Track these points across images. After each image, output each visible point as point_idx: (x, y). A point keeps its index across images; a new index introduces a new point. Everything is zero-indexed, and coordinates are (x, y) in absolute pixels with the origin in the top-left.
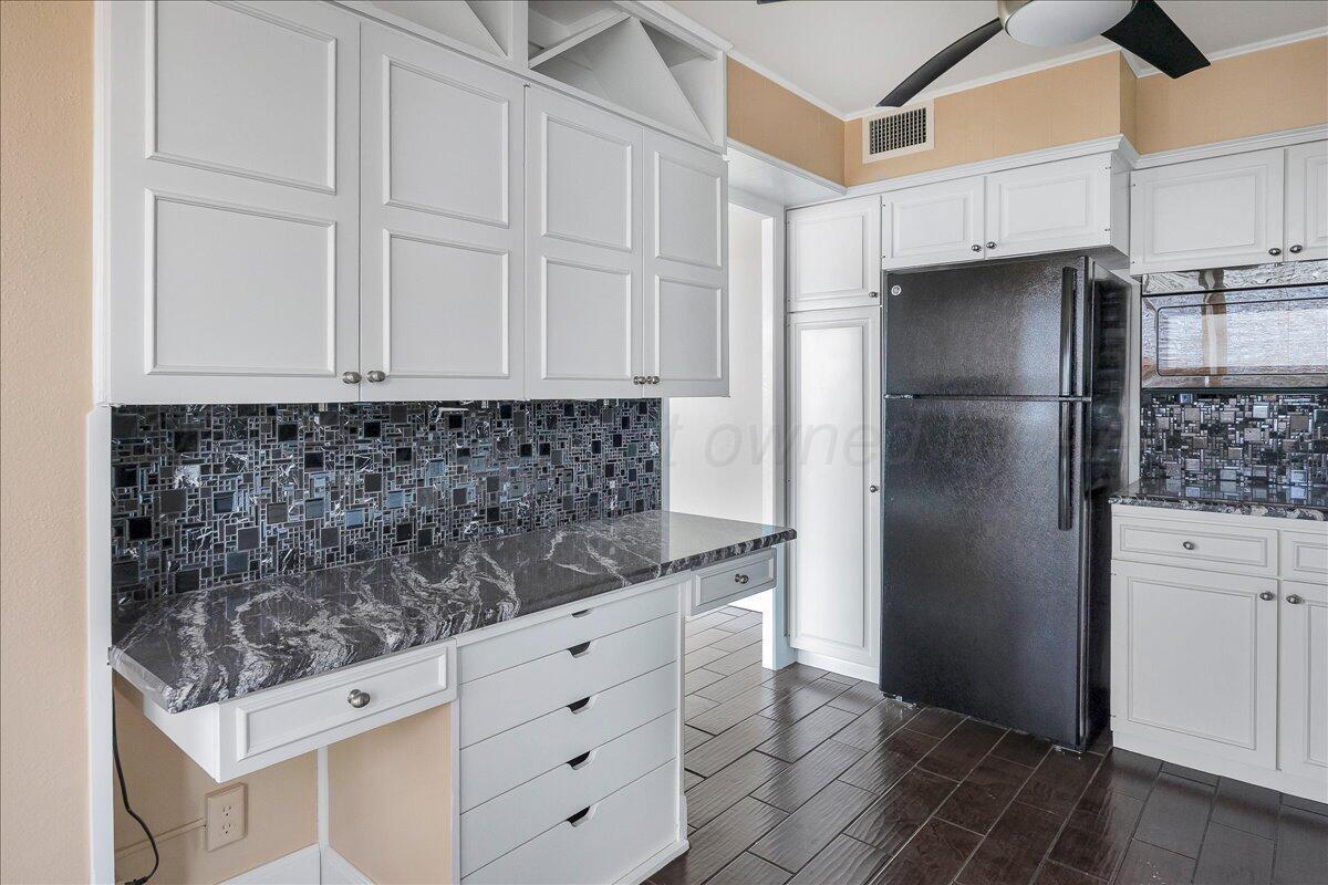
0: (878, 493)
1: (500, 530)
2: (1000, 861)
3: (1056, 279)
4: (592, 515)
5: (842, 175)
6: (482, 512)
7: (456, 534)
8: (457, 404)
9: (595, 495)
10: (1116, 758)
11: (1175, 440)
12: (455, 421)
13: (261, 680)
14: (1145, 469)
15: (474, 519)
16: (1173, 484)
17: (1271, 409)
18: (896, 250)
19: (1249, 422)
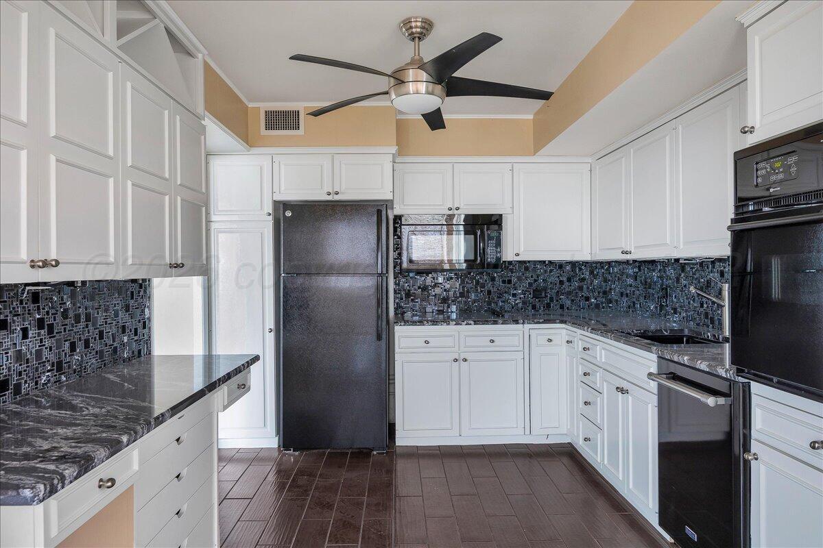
0: (272, 333)
1: (63, 378)
2: (378, 504)
3: (372, 215)
4: (115, 362)
5: (248, 138)
6: (53, 366)
7: (37, 383)
8: (45, 284)
9: (116, 348)
10: (398, 451)
11: (408, 295)
12: (35, 297)
13: (75, 474)
14: (396, 309)
15: (48, 371)
16: (408, 315)
17: (444, 279)
18: (282, 189)
19: (436, 285)
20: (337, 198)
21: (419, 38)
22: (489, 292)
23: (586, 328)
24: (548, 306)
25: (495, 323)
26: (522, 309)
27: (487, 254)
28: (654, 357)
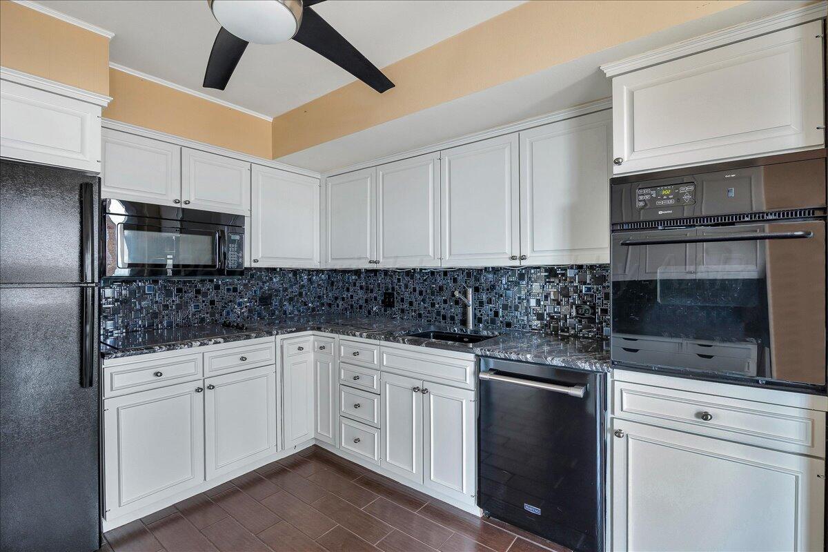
22: (212, 302)
23: (358, 334)
24: (273, 312)
25: (248, 337)
26: (248, 318)
27: (228, 260)
28: (472, 357)
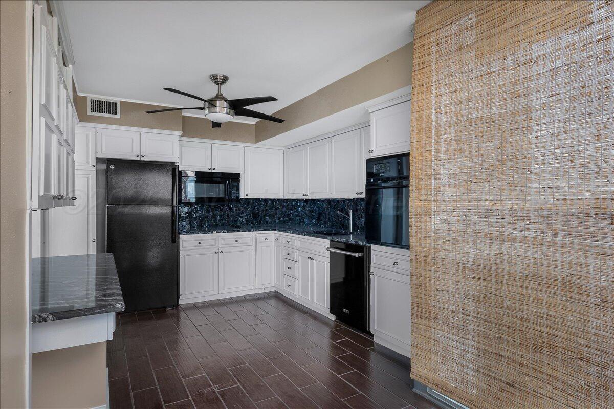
0: (95, 243)
3: (169, 171)
10: (180, 307)
18: (104, 150)
20: (143, 159)
21: (221, 84)
22: (228, 215)
23: (289, 231)
24: (260, 221)
25: (239, 231)
26: (246, 224)
27: (232, 195)
28: (328, 241)
